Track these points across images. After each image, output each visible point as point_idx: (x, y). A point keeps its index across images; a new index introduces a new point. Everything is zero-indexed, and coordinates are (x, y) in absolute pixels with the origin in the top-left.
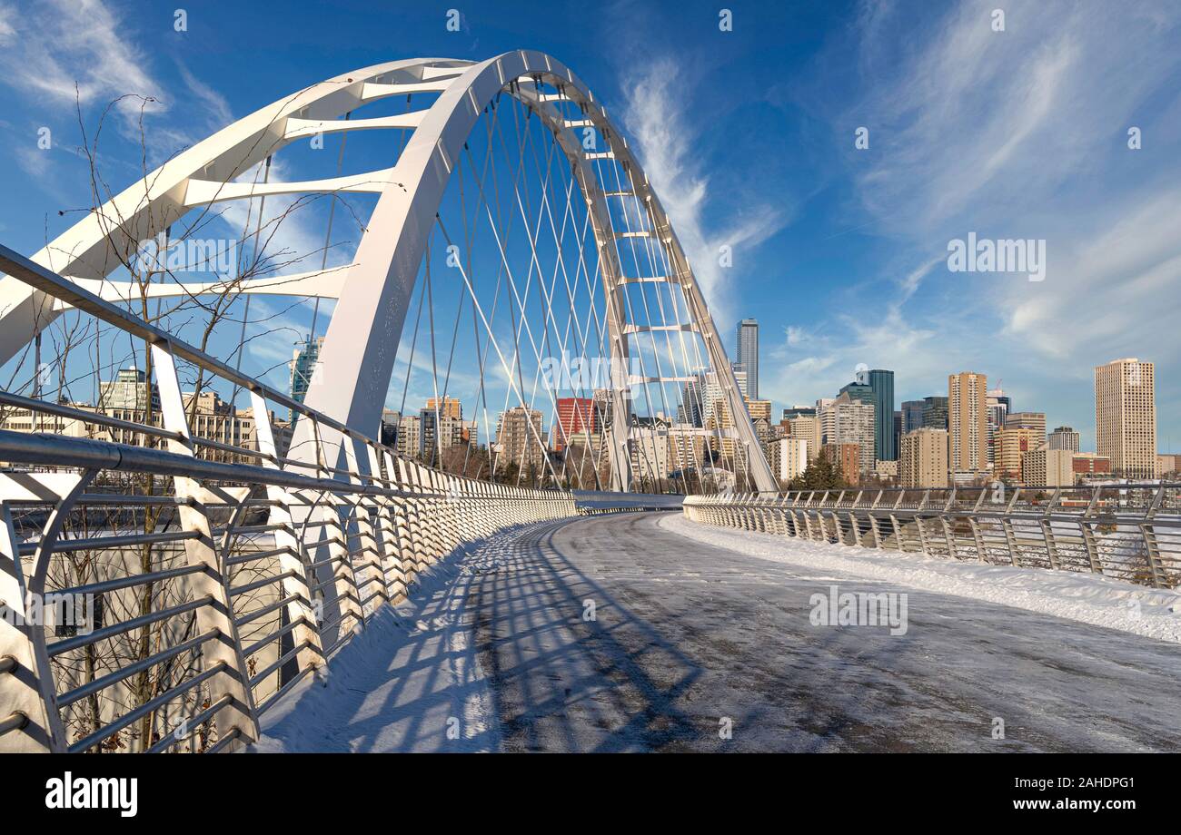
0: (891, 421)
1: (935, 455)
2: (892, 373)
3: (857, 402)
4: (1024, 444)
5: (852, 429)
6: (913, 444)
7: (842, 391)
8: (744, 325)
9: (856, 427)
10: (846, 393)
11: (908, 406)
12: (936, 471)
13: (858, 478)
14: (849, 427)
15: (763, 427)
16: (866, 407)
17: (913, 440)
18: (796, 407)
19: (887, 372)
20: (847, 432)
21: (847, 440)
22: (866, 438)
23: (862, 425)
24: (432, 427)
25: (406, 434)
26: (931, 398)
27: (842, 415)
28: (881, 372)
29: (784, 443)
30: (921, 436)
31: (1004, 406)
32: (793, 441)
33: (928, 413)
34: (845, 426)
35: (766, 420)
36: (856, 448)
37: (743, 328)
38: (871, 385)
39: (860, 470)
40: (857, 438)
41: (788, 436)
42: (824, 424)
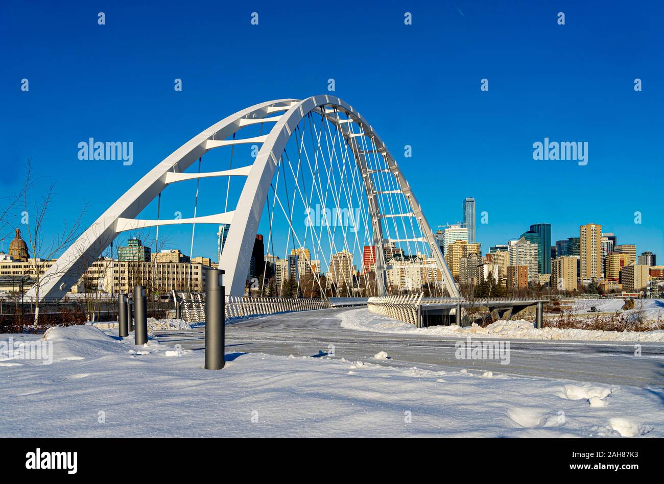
0: (550, 252)
1: (570, 271)
2: (550, 225)
3: (529, 242)
4: (622, 262)
5: (526, 258)
6: (558, 264)
7: (521, 236)
8: (467, 201)
9: (528, 256)
10: (524, 237)
11: (559, 243)
12: (571, 279)
13: (527, 284)
14: (524, 256)
15: (475, 258)
16: (533, 245)
17: (558, 262)
18: (497, 246)
19: (547, 225)
20: (523, 259)
21: (523, 264)
22: (533, 262)
23: (531, 255)
24: (294, 265)
25: (281, 269)
26: (571, 238)
27: (520, 250)
28: (544, 225)
29: (485, 267)
30: (562, 260)
31: (612, 242)
32: (491, 265)
33: (572, 246)
34: (522, 256)
35: (476, 254)
36: (526, 268)
37: (467, 203)
38: (538, 232)
39: (529, 280)
40: (528, 262)
41: (487, 262)
42: (511, 255)
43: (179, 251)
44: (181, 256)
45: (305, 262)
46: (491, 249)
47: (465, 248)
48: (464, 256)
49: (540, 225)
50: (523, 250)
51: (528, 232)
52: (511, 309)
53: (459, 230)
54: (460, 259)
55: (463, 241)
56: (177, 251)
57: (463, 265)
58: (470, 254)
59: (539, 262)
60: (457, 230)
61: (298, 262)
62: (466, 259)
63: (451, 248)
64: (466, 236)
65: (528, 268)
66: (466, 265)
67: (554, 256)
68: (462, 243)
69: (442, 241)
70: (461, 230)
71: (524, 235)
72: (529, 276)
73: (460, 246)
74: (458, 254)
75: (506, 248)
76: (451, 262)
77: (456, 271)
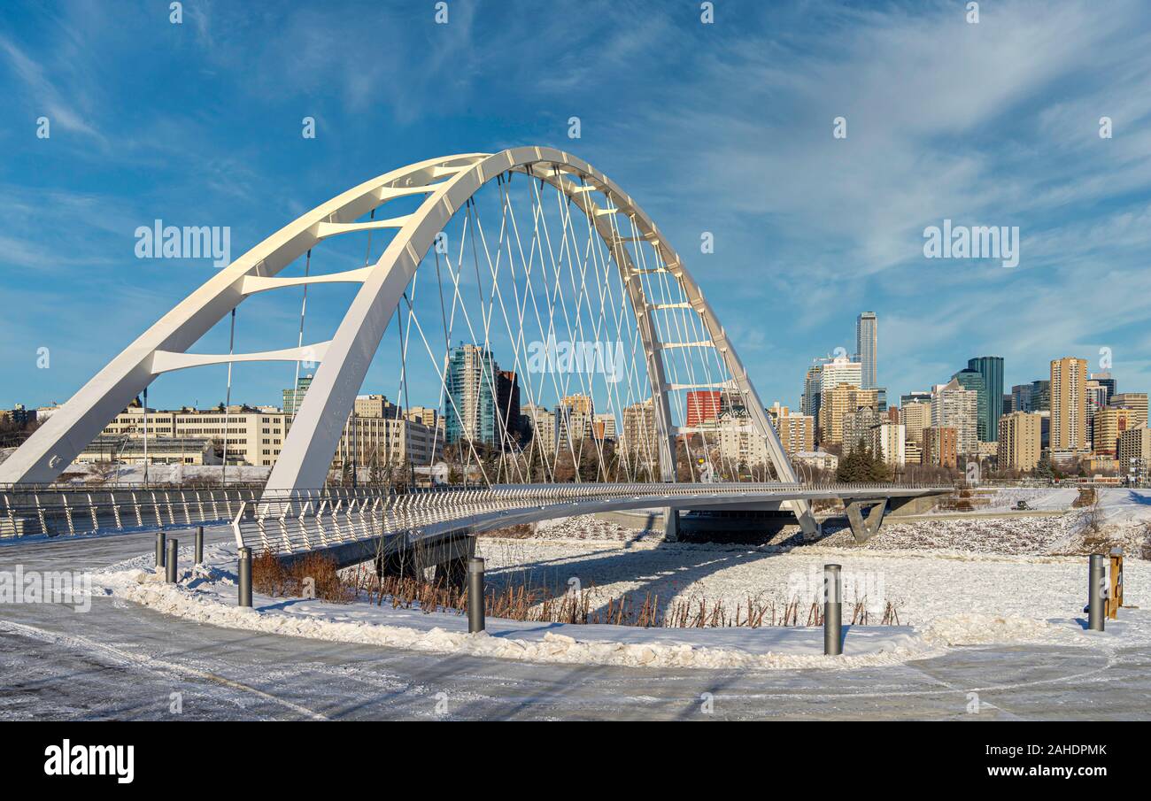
0: (1001, 404)
1: (1029, 437)
2: (1002, 359)
3: (962, 388)
4: (1122, 423)
5: (957, 414)
6: (1009, 425)
7: (953, 377)
8: (863, 319)
9: (960, 411)
10: (955, 379)
11: (1017, 390)
12: (1030, 451)
13: (955, 458)
14: (953, 411)
15: (869, 414)
16: (969, 392)
17: (1009, 423)
18: (913, 393)
19: (998, 358)
20: (951, 416)
21: (951, 424)
22: (969, 421)
23: (965, 410)
25: (543, 428)
26: (1038, 382)
27: (946, 401)
28: (992, 358)
29: (884, 428)
30: (1018, 418)
31: (1105, 388)
32: (893, 426)
33: (1037, 395)
34: (949, 411)
35: (871, 407)
36: (953, 431)
37: (862, 321)
38: (982, 371)
39: (960, 452)
40: (960, 422)
41: (889, 421)
42: (934, 409)
43: (384, 397)
44: (387, 405)
45: (581, 417)
46: (904, 398)
47: (852, 398)
48: (851, 411)
49: (985, 358)
50: (952, 401)
51: (965, 371)
52: (884, 503)
53: (848, 366)
54: (844, 414)
55: (850, 384)
56: (380, 397)
57: (848, 425)
58: (860, 408)
59: (979, 421)
60: (844, 366)
61: (572, 417)
62: (853, 415)
63: (830, 395)
64: (859, 376)
65: (960, 432)
66: (854, 424)
67: (1007, 408)
68: (848, 388)
69: (818, 385)
70: (851, 366)
71: (956, 375)
72: (960, 445)
73: (844, 393)
74: (840, 407)
75: (928, 397)
76: (829, 420)
77: (837, 435)
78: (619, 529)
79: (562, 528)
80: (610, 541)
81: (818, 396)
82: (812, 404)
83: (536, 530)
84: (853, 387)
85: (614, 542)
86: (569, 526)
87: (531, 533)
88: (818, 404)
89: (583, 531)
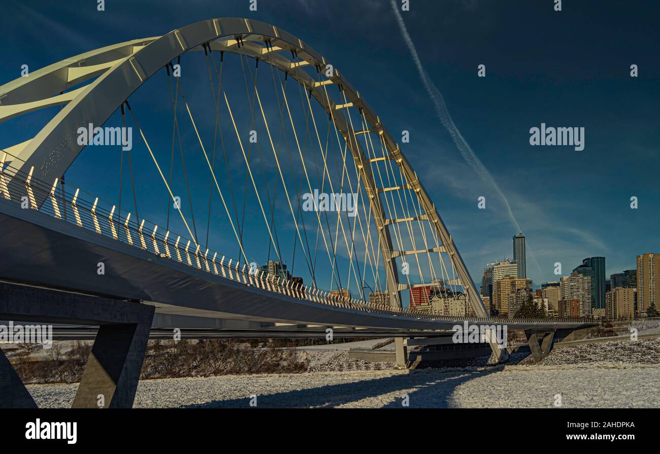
1: (626, 303)
2: (604, 258)
3: (581, 275)
5: (578, 292)
7: (574, 271)
9: (580, 290)
10: (576, 271)
11: (614, 277)
14: (576, 290)
15: (524, 294)
16: (586, 278)
17: (612, 295)
19: (601, 258)
20: (575, 293)
21: (575, 298)
22: (586, 296)
23: (584, 289)
26: (627, 271)
27: (572, 284)
28: (598, 258)
30: (617, 292)
33: (628, 279)
34: (573, 290)
35: (525, 290)
36: (578, 301)
37: (516, 239)
38: (592, 266)
39: (582, 315)
40: (581, 296)
41: (537, 296)
42: (563, 290)
47: (513, 284)
48: (513, 292)
49: (593, 258)
50: (575, 284)
51: (581, 266)
53: (508, 266)
54: (508, 295)
55: (512, 276)
57: (511, 301)
58: (518, 290)
59: (592, 295)
60: (506, 267)
62: (514, 295)
63: (499, 284)
64: (516, 272)
65: (581, 303)
66: (515, 300)
67: (608, 288)
68: (510, 278)
69: (491, 280)
70: (510, 266)
71: (576, 269)
72: (581, 311)
73: (508, 281)
74: (506, 290)
75: (558, 284)
76: (499, 300)
77: (504, 309)
78: (366, 363)
79: (327, 365)
80: (359, 371)
81: (491, 287)
82: (487, 291)
83: (309, 367)
84: (513, 278)
85: (362, 371)
86: (331, 364)
87: (306, 370)
88: (491, 291)
89: (341, 366)
